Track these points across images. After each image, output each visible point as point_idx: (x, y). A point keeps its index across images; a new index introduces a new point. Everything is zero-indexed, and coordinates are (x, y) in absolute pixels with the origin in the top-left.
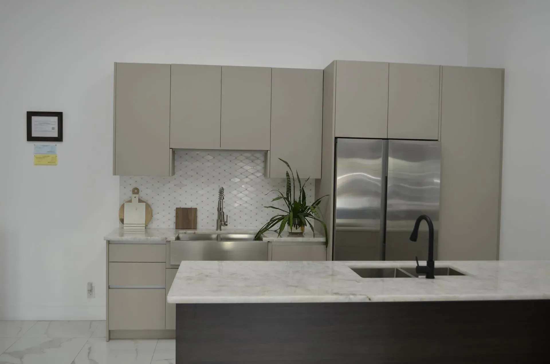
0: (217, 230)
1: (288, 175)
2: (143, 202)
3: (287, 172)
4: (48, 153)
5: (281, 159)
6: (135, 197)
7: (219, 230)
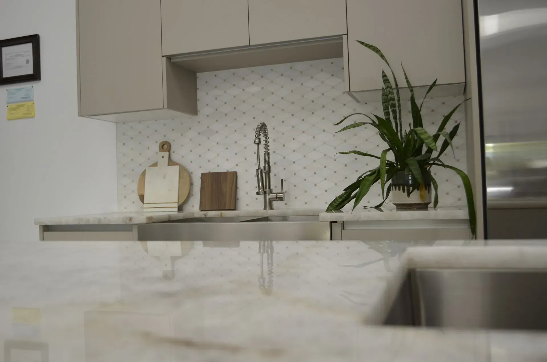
0: (265, 208)
1: (386, 80)
2: (176, 164)
3: (383, 72)
4: (23, 100)
5: (362, 43)
6: (163, 157)
7: (268, 209)
